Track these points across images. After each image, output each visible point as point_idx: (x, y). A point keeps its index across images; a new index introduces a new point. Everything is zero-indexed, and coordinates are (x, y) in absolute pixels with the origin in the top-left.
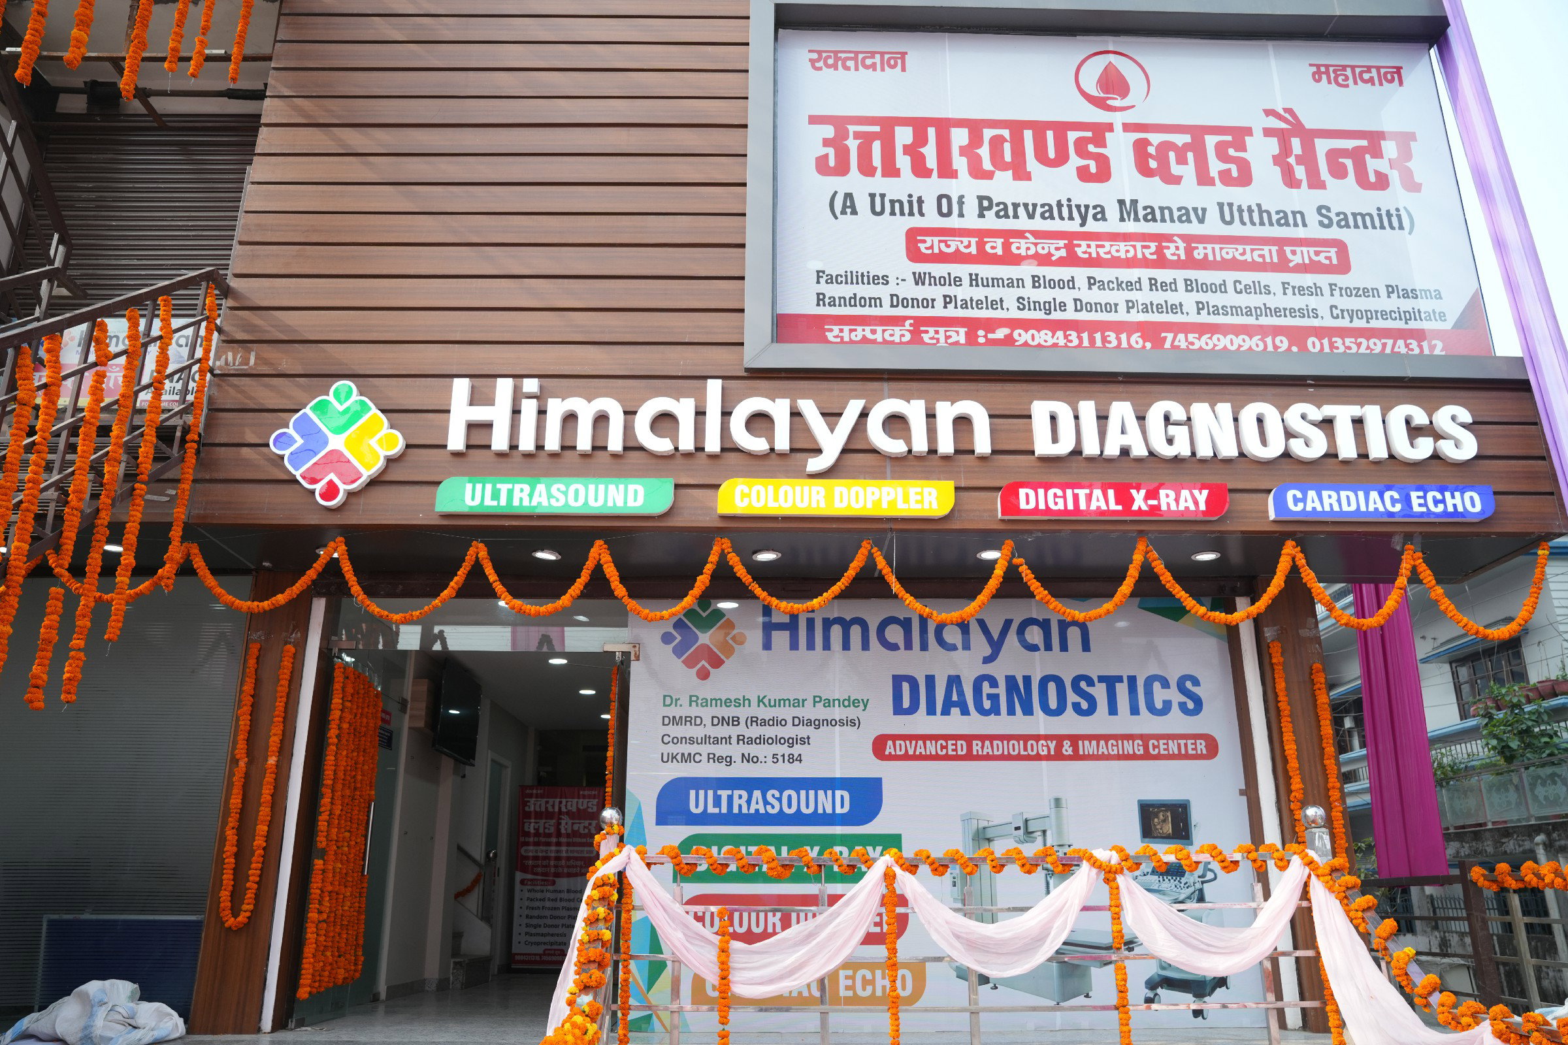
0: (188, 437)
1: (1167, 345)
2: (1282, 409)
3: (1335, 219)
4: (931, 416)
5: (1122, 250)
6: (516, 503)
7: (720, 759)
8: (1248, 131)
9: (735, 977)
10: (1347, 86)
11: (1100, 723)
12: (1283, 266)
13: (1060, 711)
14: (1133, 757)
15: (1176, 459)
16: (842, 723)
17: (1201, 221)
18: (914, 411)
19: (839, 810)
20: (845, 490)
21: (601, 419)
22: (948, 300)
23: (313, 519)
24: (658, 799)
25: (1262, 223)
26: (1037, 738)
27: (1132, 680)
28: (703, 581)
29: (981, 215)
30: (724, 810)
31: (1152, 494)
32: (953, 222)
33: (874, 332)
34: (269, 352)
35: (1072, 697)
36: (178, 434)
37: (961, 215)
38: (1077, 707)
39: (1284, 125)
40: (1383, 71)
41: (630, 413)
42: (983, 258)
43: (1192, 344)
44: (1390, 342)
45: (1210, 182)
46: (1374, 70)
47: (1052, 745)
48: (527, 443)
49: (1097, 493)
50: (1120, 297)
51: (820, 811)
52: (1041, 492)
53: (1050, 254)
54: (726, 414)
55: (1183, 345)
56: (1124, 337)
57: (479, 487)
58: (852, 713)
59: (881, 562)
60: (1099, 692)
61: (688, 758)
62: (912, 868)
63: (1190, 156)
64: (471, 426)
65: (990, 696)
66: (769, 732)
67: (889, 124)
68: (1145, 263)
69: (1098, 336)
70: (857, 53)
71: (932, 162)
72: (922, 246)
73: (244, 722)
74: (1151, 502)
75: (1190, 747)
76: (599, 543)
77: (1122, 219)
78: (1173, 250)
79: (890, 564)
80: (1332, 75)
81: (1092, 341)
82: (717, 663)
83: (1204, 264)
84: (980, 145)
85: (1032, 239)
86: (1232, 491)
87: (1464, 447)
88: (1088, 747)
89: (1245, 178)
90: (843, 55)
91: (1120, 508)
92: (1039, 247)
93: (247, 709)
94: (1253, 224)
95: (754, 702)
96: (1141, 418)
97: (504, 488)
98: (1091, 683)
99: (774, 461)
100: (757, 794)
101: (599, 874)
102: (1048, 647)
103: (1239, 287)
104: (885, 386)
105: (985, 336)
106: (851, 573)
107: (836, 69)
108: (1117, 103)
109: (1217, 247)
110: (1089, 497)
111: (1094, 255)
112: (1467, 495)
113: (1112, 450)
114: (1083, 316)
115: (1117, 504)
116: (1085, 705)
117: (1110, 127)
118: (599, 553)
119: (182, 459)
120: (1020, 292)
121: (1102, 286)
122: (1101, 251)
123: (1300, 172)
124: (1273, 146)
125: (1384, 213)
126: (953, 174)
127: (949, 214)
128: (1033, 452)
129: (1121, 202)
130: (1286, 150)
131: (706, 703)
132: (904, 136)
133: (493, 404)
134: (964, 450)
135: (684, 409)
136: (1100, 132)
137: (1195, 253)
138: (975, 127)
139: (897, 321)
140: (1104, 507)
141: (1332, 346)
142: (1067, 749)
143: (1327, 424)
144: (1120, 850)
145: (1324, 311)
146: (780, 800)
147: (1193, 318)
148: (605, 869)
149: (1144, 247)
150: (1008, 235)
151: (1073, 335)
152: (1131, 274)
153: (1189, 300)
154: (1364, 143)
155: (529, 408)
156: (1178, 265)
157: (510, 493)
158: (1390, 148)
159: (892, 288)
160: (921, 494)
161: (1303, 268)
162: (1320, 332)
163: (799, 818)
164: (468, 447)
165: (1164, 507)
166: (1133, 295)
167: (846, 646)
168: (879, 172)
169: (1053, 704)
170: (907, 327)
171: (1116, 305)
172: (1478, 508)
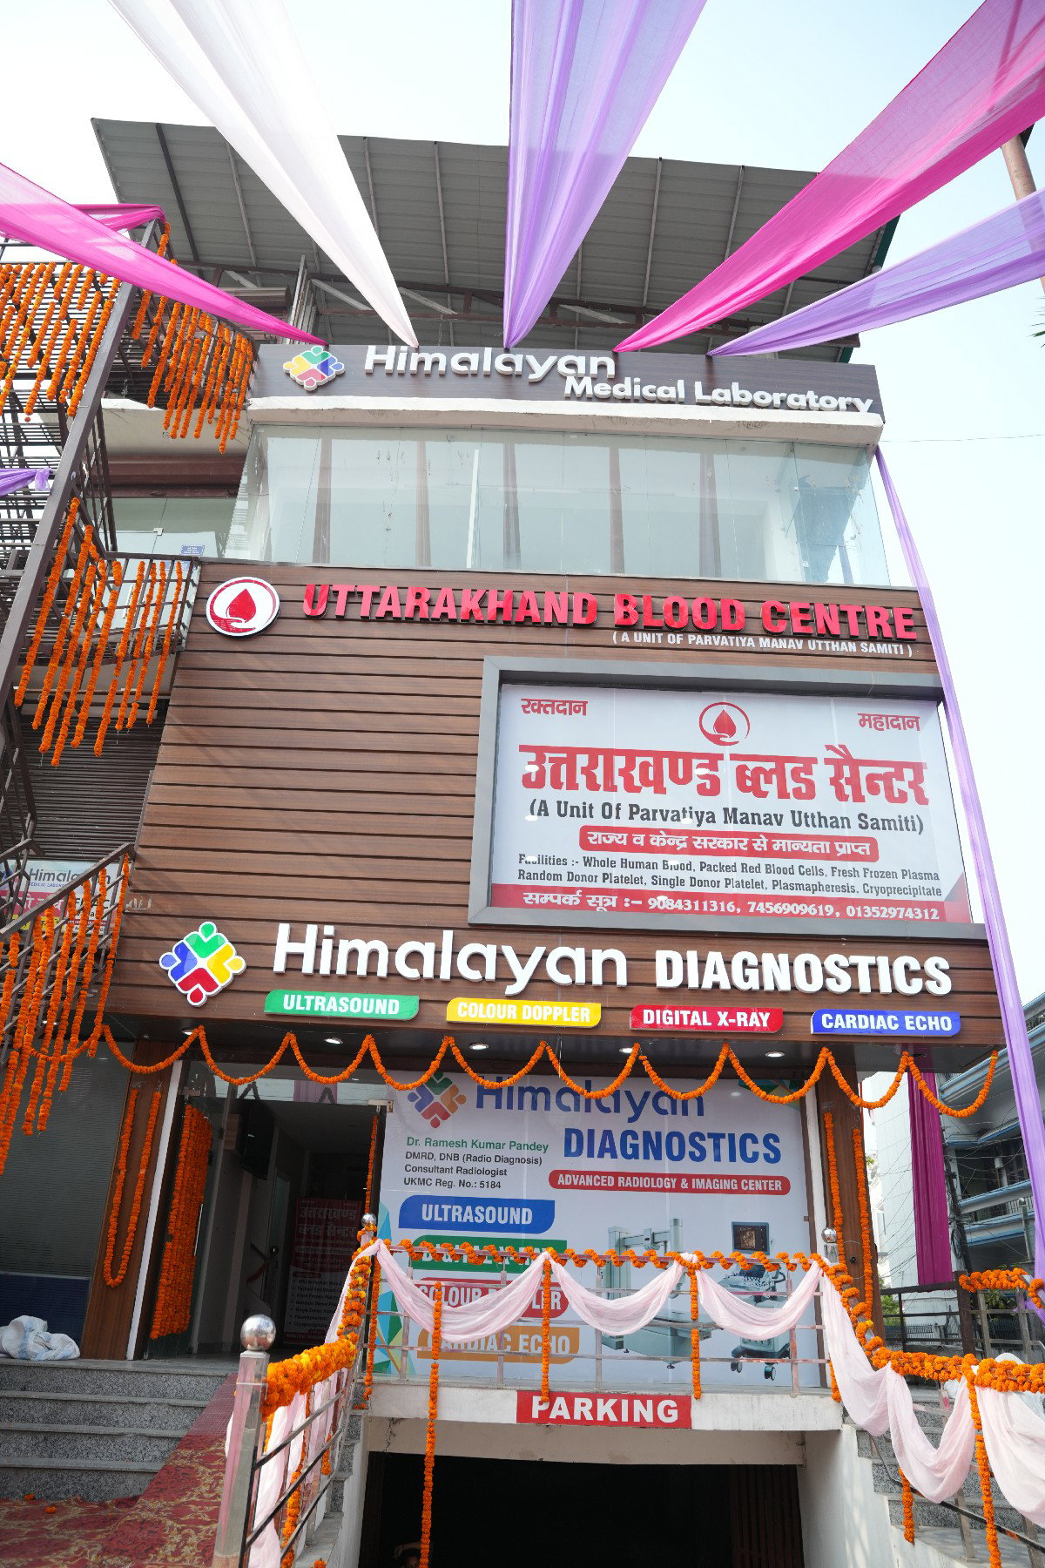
0: (109, 956)
1: (752, 910)
2: (822, 959)
3: (870, 823)
4: (588, 958)
5: (724, 843)
6: (316, 1009)
7: (444, 1184)
8: (815, 760)
9: (445, 1329)
10: (882, 730)
11: (708, 1166)
12: (832, 856)
13: (680, 1157)
14: (730, 1191)
15: (750, 991)
16: (529, 1161)
17: (779, 824)
18: (578, 955)
19: (524, 1222)
20: (529, 1008)
21: (374, 955)
22: (605, 877)
23: (184, 1013)
24: (401, 1210)
25: (820, 826)
26: (664, 1176)
27: (732, 1137)
28: (435, 1064)
29: (631, 818)
30: (446, 1219)
31: (732, 1015)
32: (613, 822)
33: (555, 898)
34: (161, 899)
35: (689, 1148)
36: (103, 954)
37: (618, 817)
38: (692, 1155)
39: (838, 757)
40: (906, 719)
41: (392, 951)
42: (631, 848)
43: (768, 909)
44: (902, 909)
45: (787, 796)
46: (901, 719)
47: (674, 1181)
48: (325, 969)
49: (696, 1014)
50: (720, 876)
51: (511, 1222)
52: (658, 1012)
53: (676, 846)
54: (455, 953)
55: (762, 910)
56: (722, 904)
57: (293, 997)
58: (536, 1154)
59: (552, 1056)
60: (708, 1144)
61: (424, 1182)
62: (563, 1262)
63: (774, 777)
64: (289, 956)
65: (631, 1145)
66: (479, 1165)
67: (572, 752)
68: (738, 853)
69: (705, 903)
70: (554, 702)
71: (600, 780)
72: (591, 839)
73: (125, 1144)
74: (731, 1021)
75: (770, 1185)
76: (369, 1036)
77: (726, 822)
78: (759, 844)
79: (558, 1057)
80: (873, 722)
81: (701, 906)
82: (445, 1116)
83: (781, 854)
84: (633, 768)
85: (664, 835)
86: (785, 1013)
87: (944, 986)
88: (699, 1184)
89: (810, 794)
90: (544, 703)
91: (710, 1024)
92: (669, 841)
93: (127, 1135)
94: (814, 826)
95: (470, 1144)
96: (728, 963)
97: (309, 998)
98: (702, 1138)
99: (485, 986)
100: (469, 1209)
101: (360, 1256)
102: (674, 1112)
103: (802, 870)
104: (560, 937)
105: (630, 902)
106: (532, 1062)
107: (539, 712)
108: (727, 740)
109: (789, 842)
110: (689, 1017)
111: (706, 847)
112: (943, 1019)
113: (707, 985)
114: (696, 889)
115: (708, 1021)
116: (697, 1154)
117: (721, 757)
118: (368, 1043)
119: (105, 970)
120: (654, 872)
121: (710, 868)
122: (710, 844)
123: (848, 790)
124: (830, 771)
125: (903, 819)
126: (614, 789)
127: (610, 817)
128: (655, 985)
129: (726, 810)
130: (839, 774)
131: (437, 1144)
132: (582, 761)
133: (304, 942)
134: (609, 981)
135: (427, 950)
136: (713, 760)
137: (774, 846)
138: (630, 755)
139: (571, 891)
140: (699, 1024)
141: (863, 911)
142: (684, 1185)
143: (852, 969)
144: (699, 1254)
145: (859, 888)
146: (484, 1213)
147: (770, 892)
148: (364, 1253)
149: (739, 841)
150: (648, 832)
151: (689, 902)
152: (728, 860)
153: (768, 879)
154: (892, 770)
155: (327, 945)
156: (762, 854)
157: (313, 1002)
158: (909, 774)
159: (569, 868)
160: (580, 1011)
161: (845, 858)
162: (855, 903)
163: (497, 1227)
164: (287, 969)
165: (739, 1024)
166: (730, 875)
167: (534, 1107)
168: (564, 786)
169: (676, 1153)
170: (578, 894)
171: (719, 882)
172: (949, 1027)
